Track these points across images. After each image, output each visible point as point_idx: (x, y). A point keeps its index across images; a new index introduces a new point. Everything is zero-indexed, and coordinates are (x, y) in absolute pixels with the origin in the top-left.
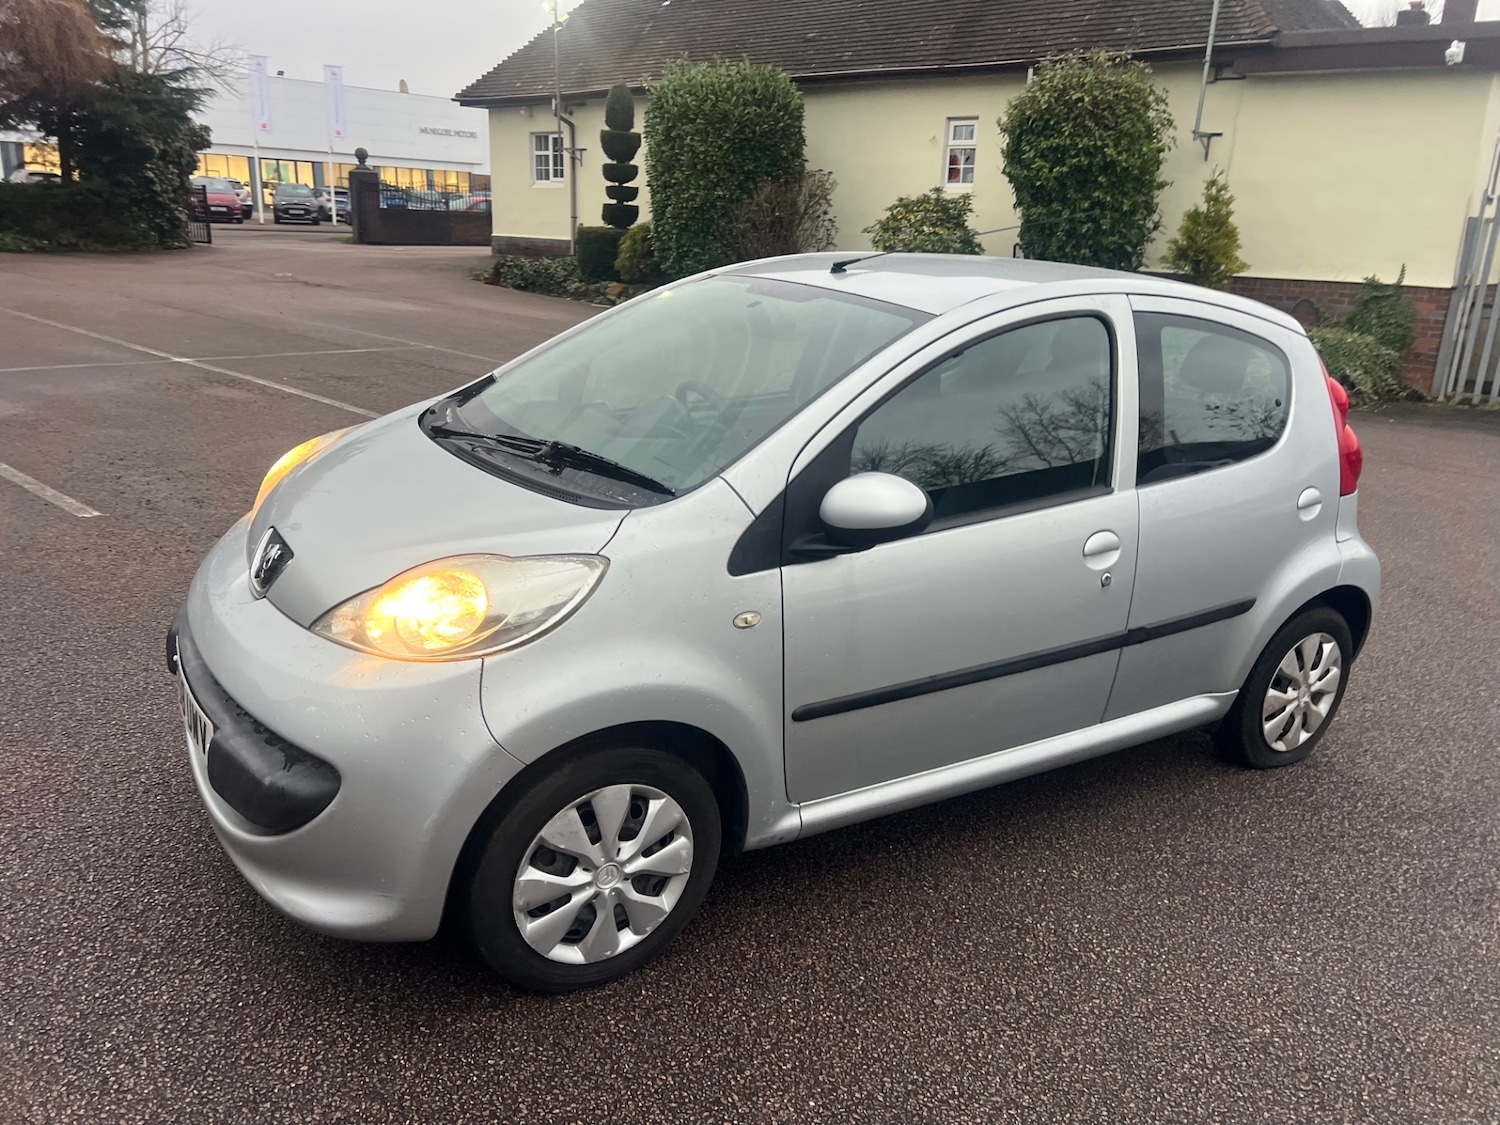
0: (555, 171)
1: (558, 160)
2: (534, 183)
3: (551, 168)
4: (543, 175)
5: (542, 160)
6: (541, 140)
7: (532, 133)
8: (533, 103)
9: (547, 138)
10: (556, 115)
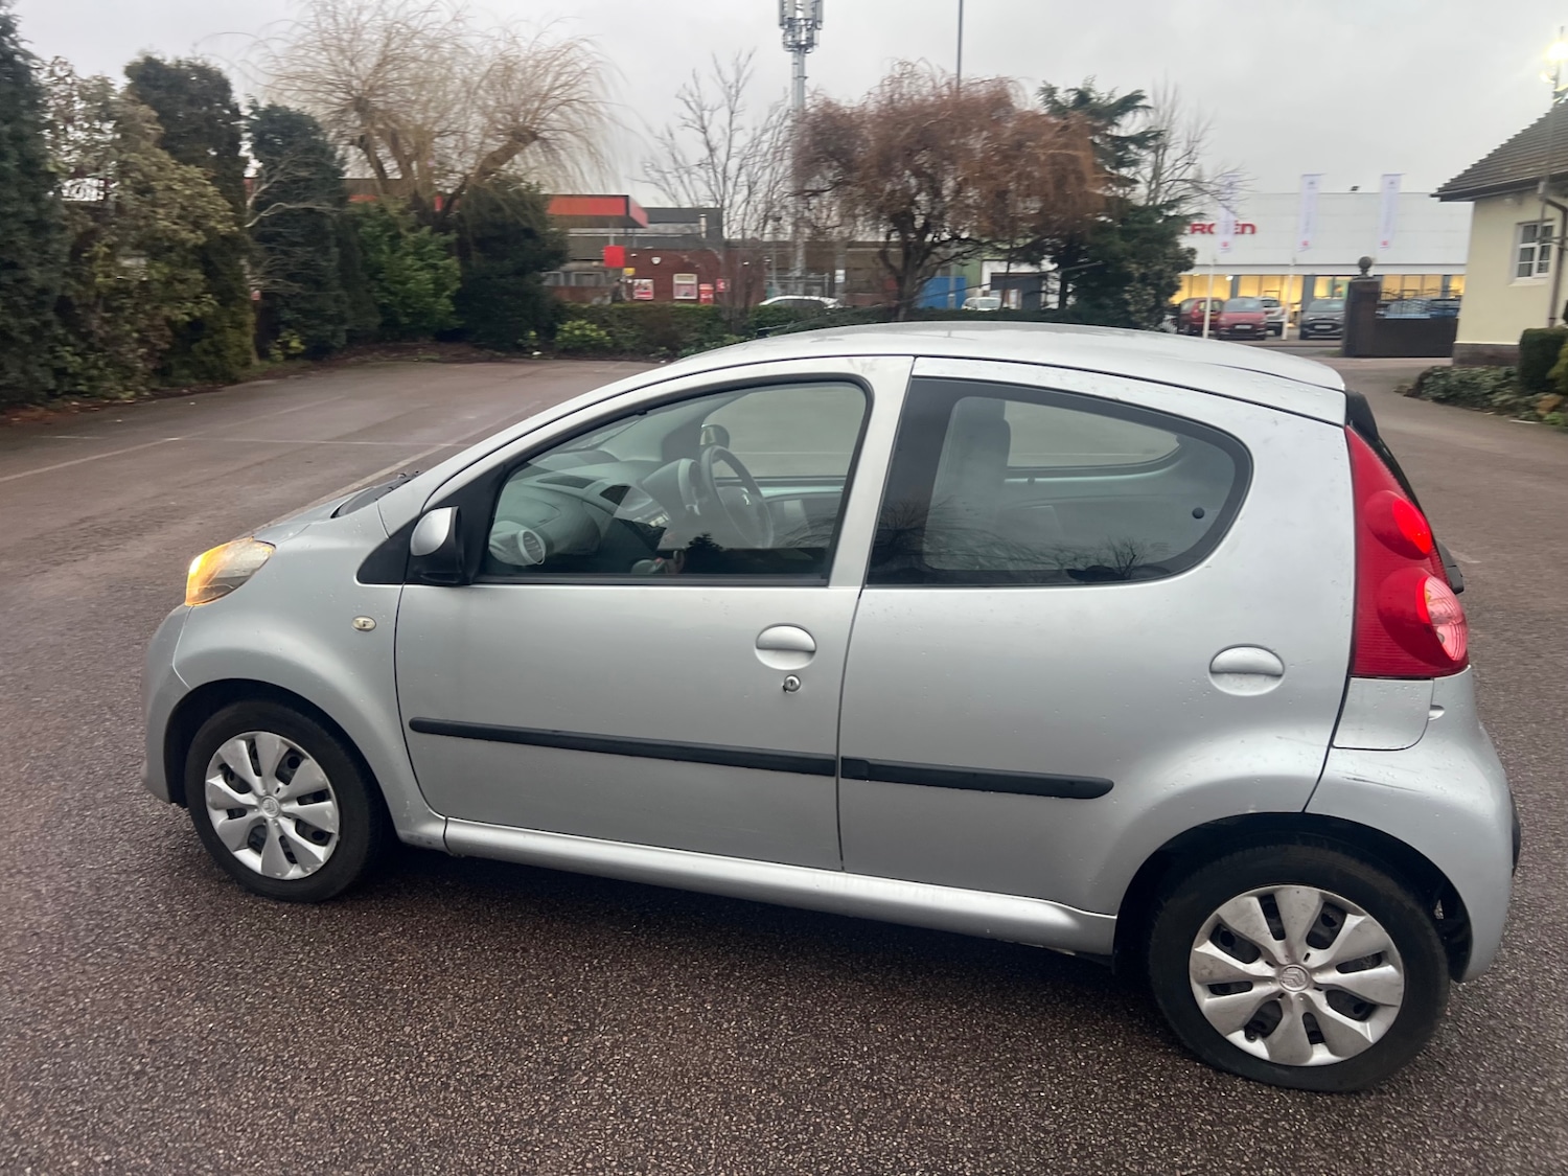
0: (1540, 265)
1: (1545, 252)
2: (1512, 282)
3: (1535, 263)
4: (1526, 271)
5: (1528, 254)
6: (1530, 230)
7: (1519, 224)
8: (1521, 189)
9: (1535, 226)
10: (1541, 200)
